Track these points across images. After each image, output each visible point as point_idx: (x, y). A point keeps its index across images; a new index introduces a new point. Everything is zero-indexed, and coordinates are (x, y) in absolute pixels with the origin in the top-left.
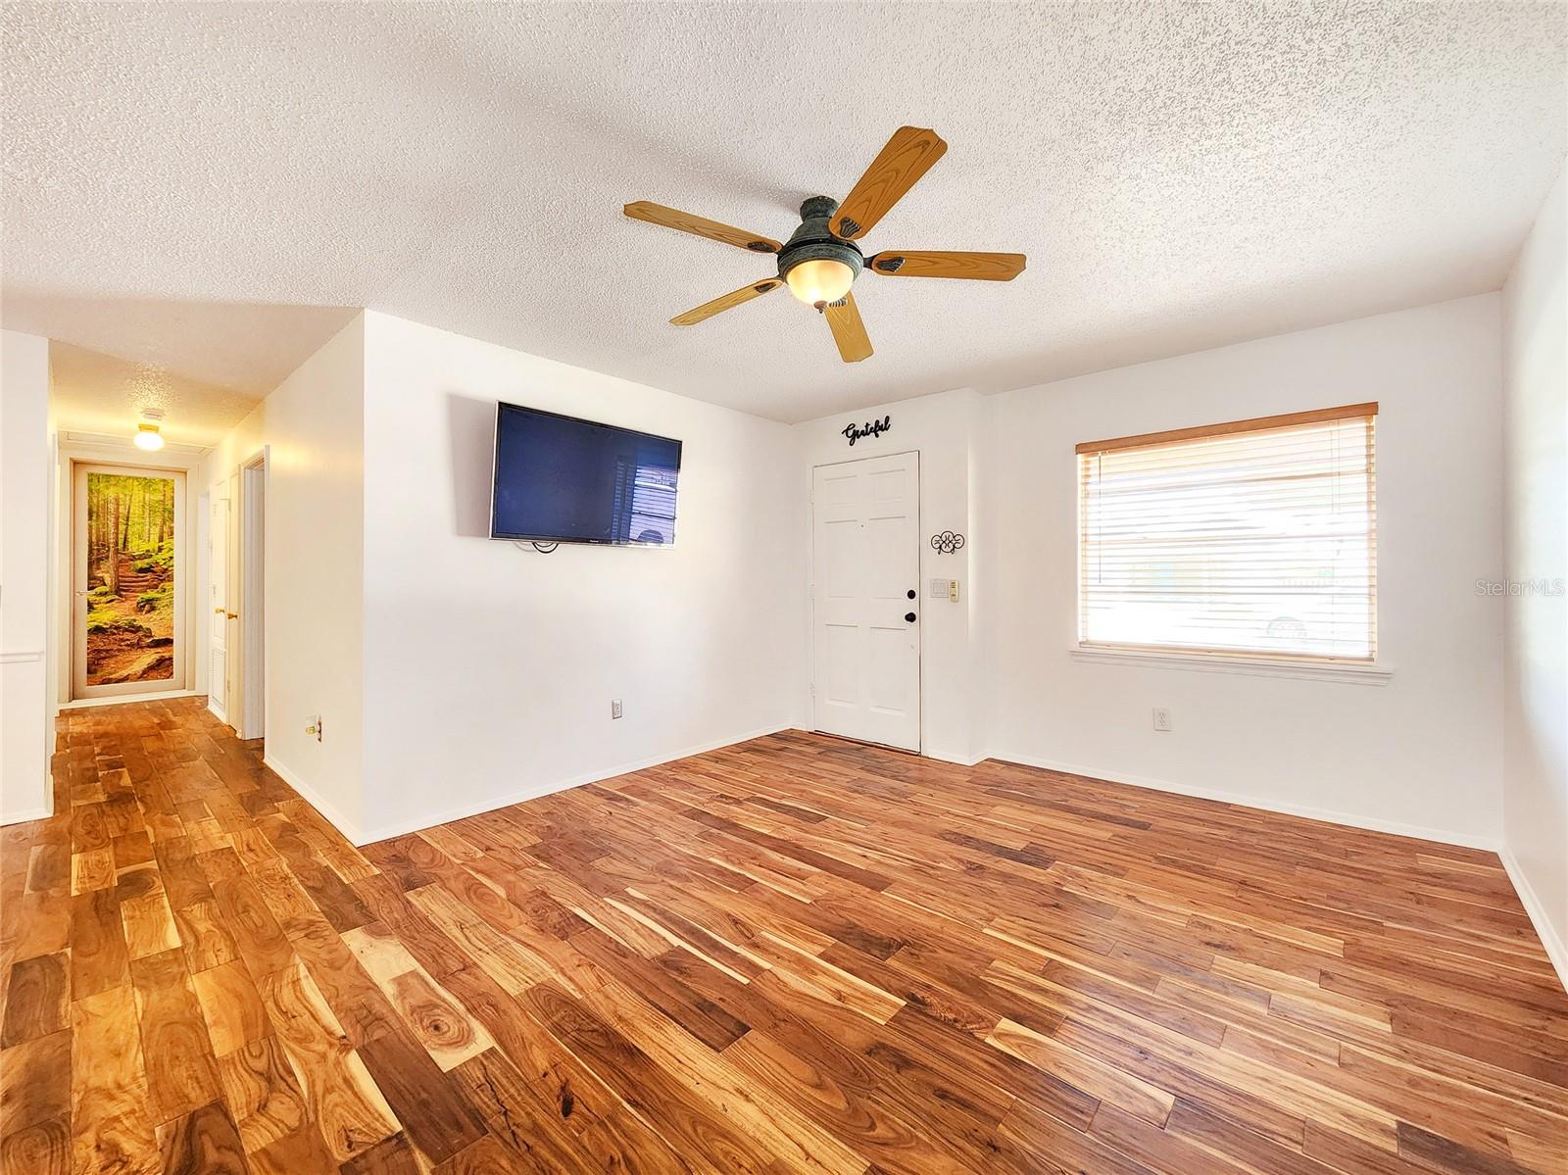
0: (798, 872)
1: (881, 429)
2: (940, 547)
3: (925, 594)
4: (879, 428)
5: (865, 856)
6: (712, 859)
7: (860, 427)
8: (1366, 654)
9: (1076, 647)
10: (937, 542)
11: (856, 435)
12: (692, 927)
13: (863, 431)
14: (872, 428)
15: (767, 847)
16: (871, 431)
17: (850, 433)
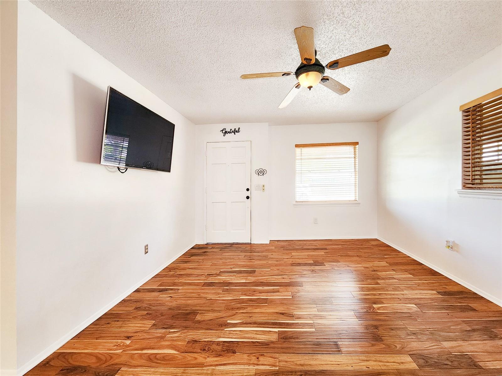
0: (274, 290)
1: (236, 132)
2: (258, 174)
3: (252, 189)
4: (235, 131)
5: (283, 278)
6: (241, 298)
7: (228, 130)
8: (354, 199)
9: (295, 203)
10: (257, 172)
11: (226, 132)
12: (272, 322)
13: (229, 131)
14: (233, 131)
15: (252, 286)
16: (232, 132)
17: (224, 131)
